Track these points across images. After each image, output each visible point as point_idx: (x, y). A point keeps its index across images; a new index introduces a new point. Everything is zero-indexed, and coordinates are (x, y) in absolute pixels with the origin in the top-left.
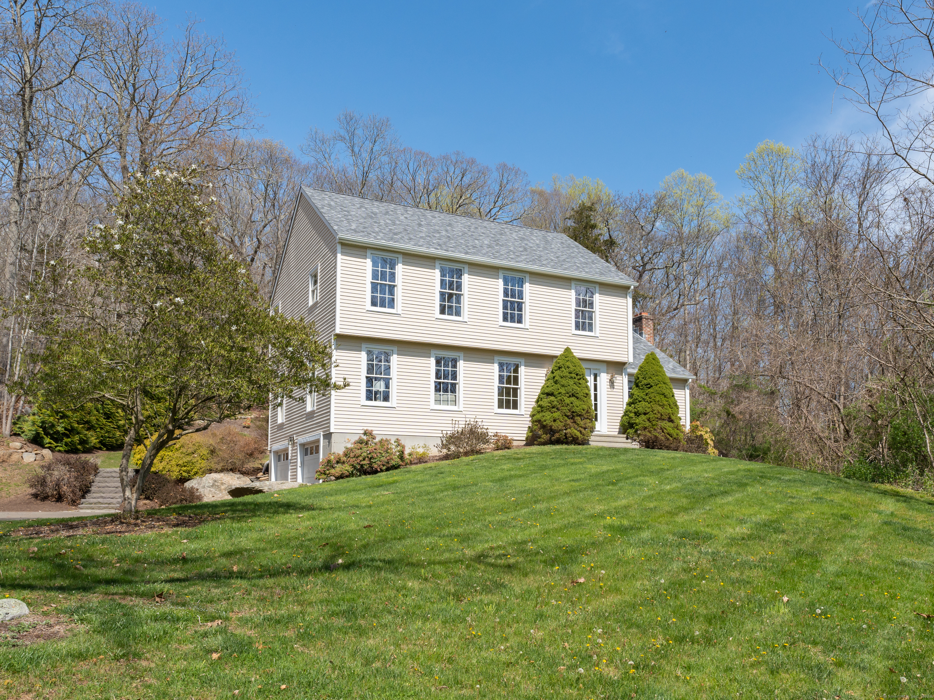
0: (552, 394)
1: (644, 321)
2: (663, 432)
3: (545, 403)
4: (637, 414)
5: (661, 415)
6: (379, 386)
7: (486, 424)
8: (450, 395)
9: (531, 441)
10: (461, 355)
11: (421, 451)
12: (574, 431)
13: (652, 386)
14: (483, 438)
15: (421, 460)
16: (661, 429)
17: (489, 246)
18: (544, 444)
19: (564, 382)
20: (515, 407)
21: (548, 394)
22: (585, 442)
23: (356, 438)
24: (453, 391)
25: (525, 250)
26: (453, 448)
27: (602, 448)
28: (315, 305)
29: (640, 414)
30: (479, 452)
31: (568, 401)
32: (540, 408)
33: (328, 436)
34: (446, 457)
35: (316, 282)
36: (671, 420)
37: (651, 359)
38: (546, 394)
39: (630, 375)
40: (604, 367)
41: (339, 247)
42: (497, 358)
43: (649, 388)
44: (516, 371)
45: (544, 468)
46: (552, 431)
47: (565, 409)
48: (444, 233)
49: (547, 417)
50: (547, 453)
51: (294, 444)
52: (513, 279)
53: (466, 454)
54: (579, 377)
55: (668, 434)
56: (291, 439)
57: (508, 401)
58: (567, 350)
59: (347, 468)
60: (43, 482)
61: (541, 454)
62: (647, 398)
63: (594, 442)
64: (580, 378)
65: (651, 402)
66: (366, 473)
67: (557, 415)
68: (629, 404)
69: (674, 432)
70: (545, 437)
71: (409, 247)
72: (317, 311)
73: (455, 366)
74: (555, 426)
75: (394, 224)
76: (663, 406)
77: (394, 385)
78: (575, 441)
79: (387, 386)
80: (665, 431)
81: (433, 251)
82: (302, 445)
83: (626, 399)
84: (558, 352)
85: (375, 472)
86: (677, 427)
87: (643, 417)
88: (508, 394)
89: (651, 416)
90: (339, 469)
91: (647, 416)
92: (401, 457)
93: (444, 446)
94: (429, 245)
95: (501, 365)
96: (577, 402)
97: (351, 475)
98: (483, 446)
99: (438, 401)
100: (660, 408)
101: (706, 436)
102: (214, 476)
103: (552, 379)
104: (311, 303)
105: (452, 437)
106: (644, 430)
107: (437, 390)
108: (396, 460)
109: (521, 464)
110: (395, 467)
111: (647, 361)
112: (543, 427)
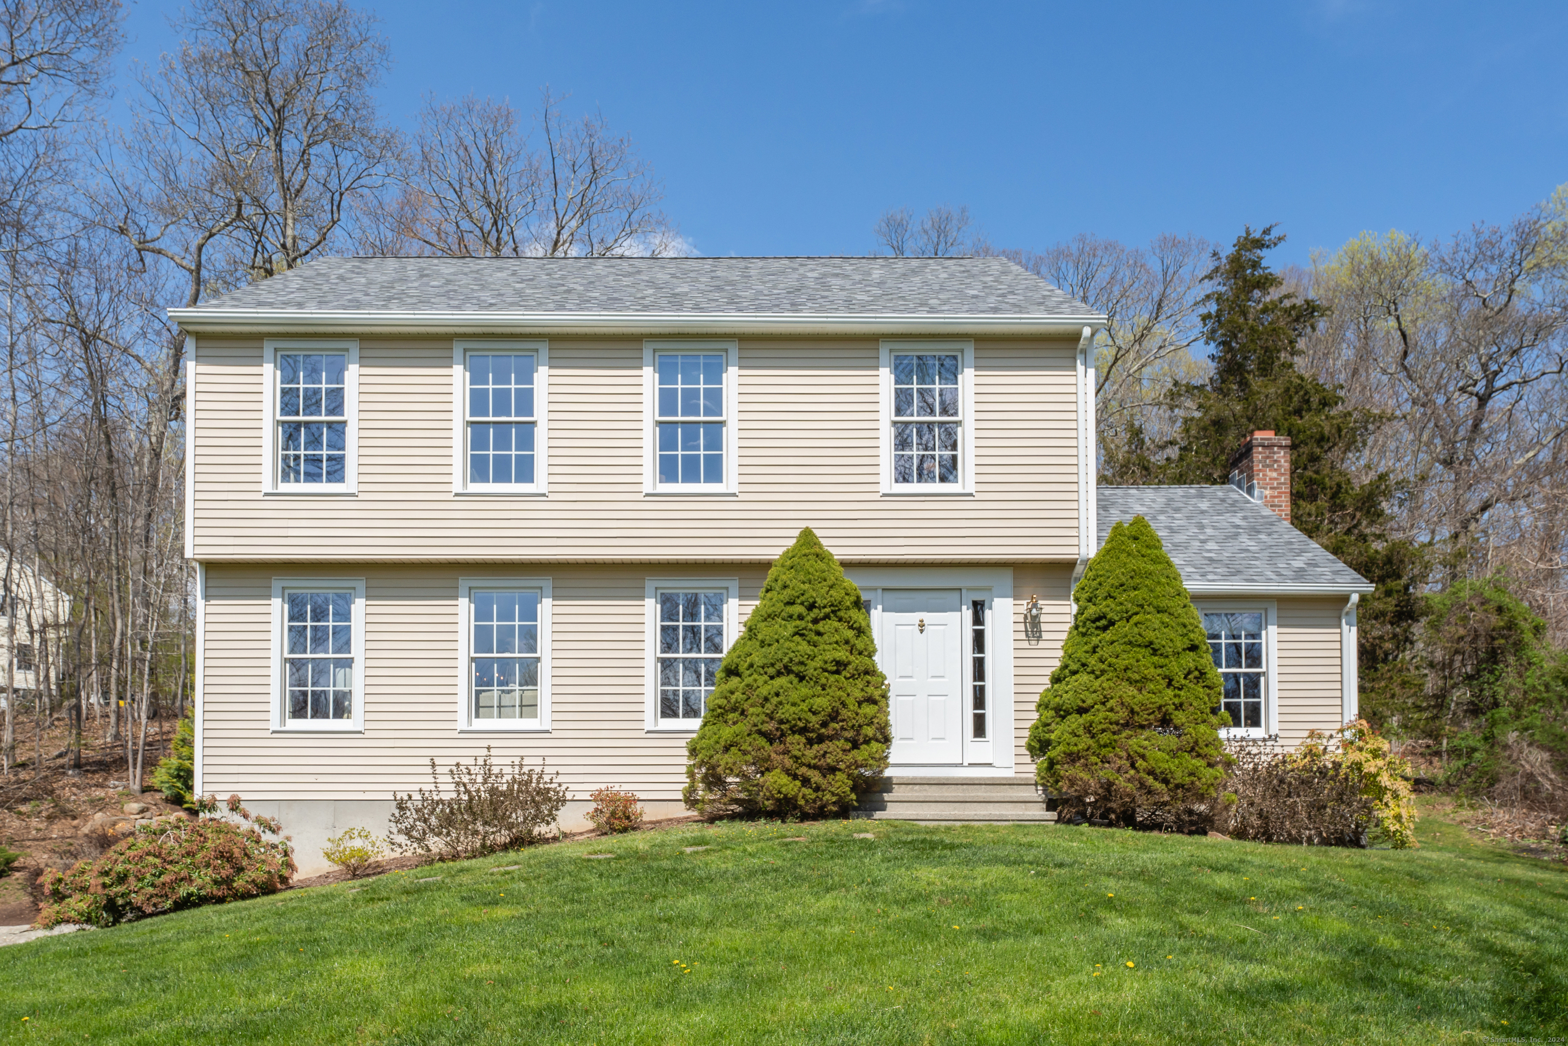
2: (1133, 766)
5: (1132, 711)
13: (1112, 623)
16: (1129, 757)
24: (531, 677)
29: (1068, 713)
40: (1005, 579)
41: (190, 345)
42: (652, 583)
43: (1105, 629)
44: (714, 613)
54: (815, 613)
55: (1151, 772)
57: (691, 697)
58: (807, 537)
62: (1092, 661)
65: (1103, 672)
73: (530, 614)
76: (1140, 683)
80: (1140, 763)
87: (1075, 722)
88: (691, 677)
91: (1087, 717)
100: (1132, 691)
106: (1073, 761)
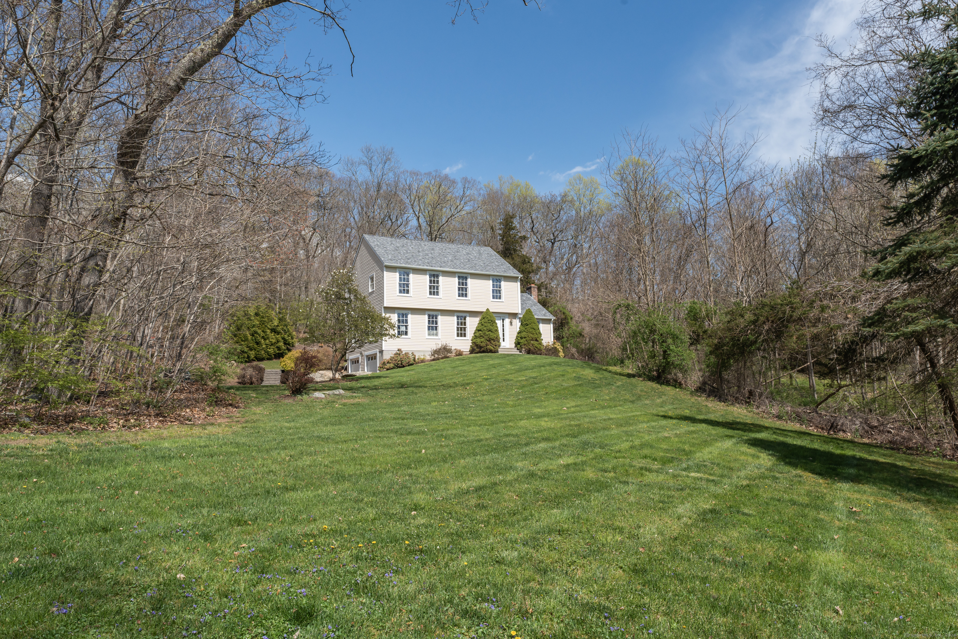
0: (480, 330)
1: (532, 289)
3: (477, 334)
4: (521, 338)
5: (533, 338)
6: (403, 329)
7: (451, 345)
8: (435, 332)
9: (472, 351)
10: (439, 313)
11: (422, 357)
12: (490, 347)
14: (450, 351)
15: (423, 361)
17: (452, 261)
18: (477, 353)
19: (486, 324)
20: (465, 336)
21: (479, 330)
22: (496, 352)
23: (395, 352)
24: (436, 329)
25: (469, 261)
26: (436, 356)
27: (504, 354)
28: (372, 292)
30: (448, 357)
31: (487, 333)
32: (475, 337)
33: (381, 352)
34: (434, 360)
35: (372, 281)
36: (536, 340)
37: (529, 312)
38: (478, 330)
39: (520, 318)
40: (507, 316)
41: (385, 269)
42: (456, 314)
44: (465, 319)
45: (473, 362)
46: (481, 347)
47: (486, 337)
48: (430, 255)
49: (478, 341)
50: (477, 357)
51: (362, 356)
52: (462, 277)
53: (442, 358)
56: (361, 354)
57: (461, 334)
58: (488, 309)
59: (392, 365)
60: (244, 376)
61: (474, 357)
62: (526, 330)
63: (501, 351)
64: (493, 323)
66: (400, 367)
67: (482, 340)
68: (518, 333)
69: (538, 346)
70: (477, 350)
71: (414, 266)
72: (374, 295)
73: (436, 318)
74: (482, 345)
75: (407, 253)
77: (409, 328)
78: (491, 351)
79: (407, 329)
80: (535, 346)
81: (425, 267)
82: (367, 356)
83: (518, 329)
84: (485, 310)
85: (404, 367)
86: (540, 344)
88: (461, 330)
89: (528, 339)
90: (388, 366)
92: (414, 360)
93: (432, 355)
94: (424, 264)
95: (458, 317)
96: (491, 334)
97: (393, 368)
98: (449, 355)
99: (429, 334)
100: (533, 335)
101: (558, 347)
102: (321, 372)
103: (481, 323)
104: (370, 291)
105: (436, 351)
107: (429, 329)
108: (412, 362)
109: (464, 362)
110: (412, 365)
111: (526, 313)
112: (477, 345)
